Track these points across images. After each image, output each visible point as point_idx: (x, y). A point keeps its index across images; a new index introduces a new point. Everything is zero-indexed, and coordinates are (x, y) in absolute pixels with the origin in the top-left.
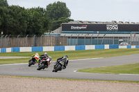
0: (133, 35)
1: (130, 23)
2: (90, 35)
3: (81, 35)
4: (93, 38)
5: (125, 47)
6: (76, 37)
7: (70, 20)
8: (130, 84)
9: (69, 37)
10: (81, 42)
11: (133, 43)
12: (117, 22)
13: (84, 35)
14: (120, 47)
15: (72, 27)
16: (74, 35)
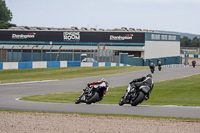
0: (101, 48)
1: (98, 30)
2: (40, 47)
3: (26, 47)
4: (45, 51)
5: (90, 65)
6: (19, 50)
7: (11, 26)
8: (96, 119)
9: (9, 50)
10: (27, 57)
11: (101, 59)
12: (79, 28)
13: (31, 47)
14: (83, 65)
15: (14, 36)
16: (16, 47)
